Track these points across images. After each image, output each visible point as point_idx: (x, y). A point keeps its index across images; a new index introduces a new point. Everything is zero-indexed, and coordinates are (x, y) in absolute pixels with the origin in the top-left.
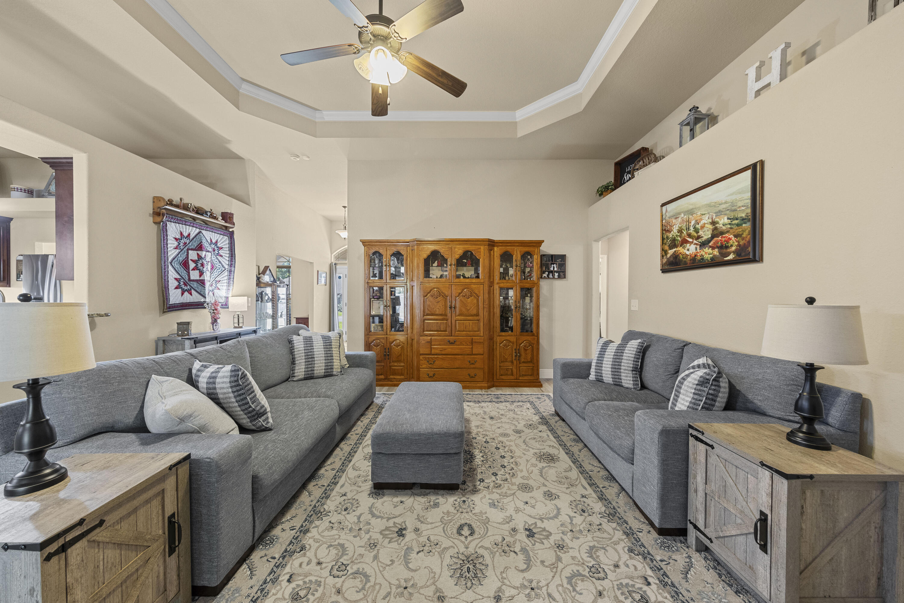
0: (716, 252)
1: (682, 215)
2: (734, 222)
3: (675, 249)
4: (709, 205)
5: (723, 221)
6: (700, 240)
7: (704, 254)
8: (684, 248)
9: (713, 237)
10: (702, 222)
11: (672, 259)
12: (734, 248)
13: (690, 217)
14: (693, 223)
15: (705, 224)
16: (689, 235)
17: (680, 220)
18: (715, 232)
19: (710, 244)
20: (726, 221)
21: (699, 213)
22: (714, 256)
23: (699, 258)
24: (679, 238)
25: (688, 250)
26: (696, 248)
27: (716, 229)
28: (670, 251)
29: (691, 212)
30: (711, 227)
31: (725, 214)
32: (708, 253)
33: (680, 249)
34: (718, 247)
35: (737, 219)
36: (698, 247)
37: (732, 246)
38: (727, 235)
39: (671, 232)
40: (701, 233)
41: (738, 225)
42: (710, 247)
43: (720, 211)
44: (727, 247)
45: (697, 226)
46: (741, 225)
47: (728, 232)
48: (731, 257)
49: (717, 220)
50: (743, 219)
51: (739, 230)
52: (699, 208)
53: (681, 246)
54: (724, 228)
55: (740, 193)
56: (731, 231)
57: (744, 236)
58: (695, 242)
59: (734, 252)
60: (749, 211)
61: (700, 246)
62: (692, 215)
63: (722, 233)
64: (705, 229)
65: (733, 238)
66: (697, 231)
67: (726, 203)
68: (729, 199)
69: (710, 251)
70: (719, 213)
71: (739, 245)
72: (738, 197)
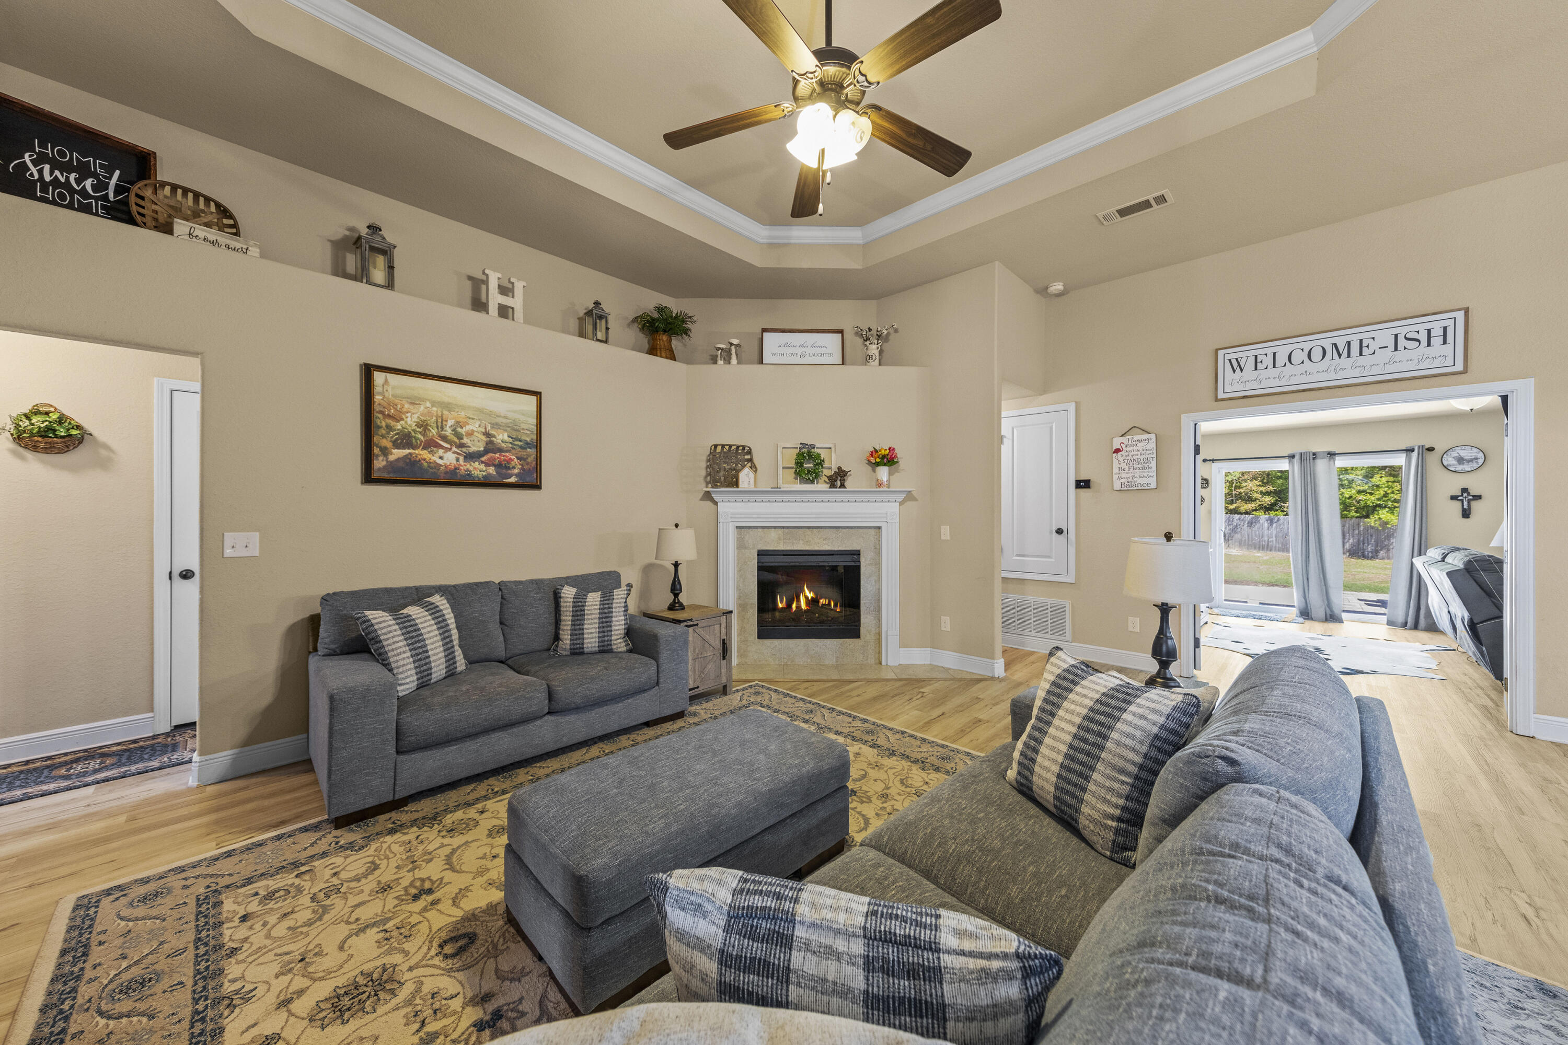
0: (491, 470)
1: (428, 404)
2: (517, 443)
3: (411, 451)
4: (481, 411)
5: (501, 437)
6: (464, 450)
7: (471, 468)
8: (431, 452)
9: (486, 451)
10: (468, 428)
11: (401, 464)
12: (516, 471)
13: (446, 412)
14: (450, 422)
15: (473, 431)
16: (444, 438)
17: (422, 408)
18: (491, 446)
19: (483, 459)
20: (506, 438)
21: (463, 414)
22: (489, 474)
23: (463, 472)
24: (420, 436)
25: (441, 458)
26: (458, 460)
27: (491, 442)
28: (395, 451)
29: (448, 406)
30: (484, 438)
31: (506, 431)
32: (478, 469)
33: (424, 454)
34: (494, 465)
35: (520, 441)
36: (461, 458)
37: (514, 468)
38: (507, 454)
39: (398, 421)
40: (466, 440)
41: (521, 447)
42: (482, 462)
43: (497, 424)
44: (508, 468)
45: (459, 430)
46: (525, 448)
47: (507, 451)
48: (513, 480)
49: (493, 432)
50: (527, 443)
51: (523, 453)
52: (463, 408)
53: (424, 448)
54: (503, 445)
55: (523, 415)
56: (513, 451)
57: (529, 460)
58: (454, 449)
59: (517, 475)
60: (535, 437)
61: (465, 457)
62: (450, 411)
63: (500, 450)
64: (473, 438)
65: (516, 460)
66: (460, 437)
67: (505, 417)
68: (510, 415)
69: (482, 467)
70: (496, 426)
71: (522, 469)
72: (522, 418)
